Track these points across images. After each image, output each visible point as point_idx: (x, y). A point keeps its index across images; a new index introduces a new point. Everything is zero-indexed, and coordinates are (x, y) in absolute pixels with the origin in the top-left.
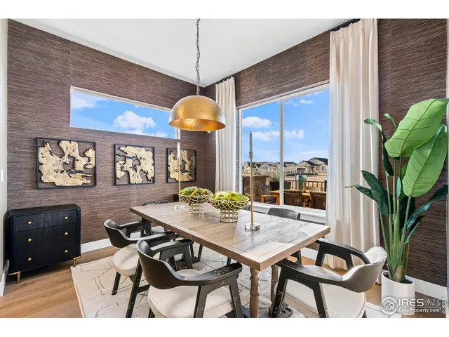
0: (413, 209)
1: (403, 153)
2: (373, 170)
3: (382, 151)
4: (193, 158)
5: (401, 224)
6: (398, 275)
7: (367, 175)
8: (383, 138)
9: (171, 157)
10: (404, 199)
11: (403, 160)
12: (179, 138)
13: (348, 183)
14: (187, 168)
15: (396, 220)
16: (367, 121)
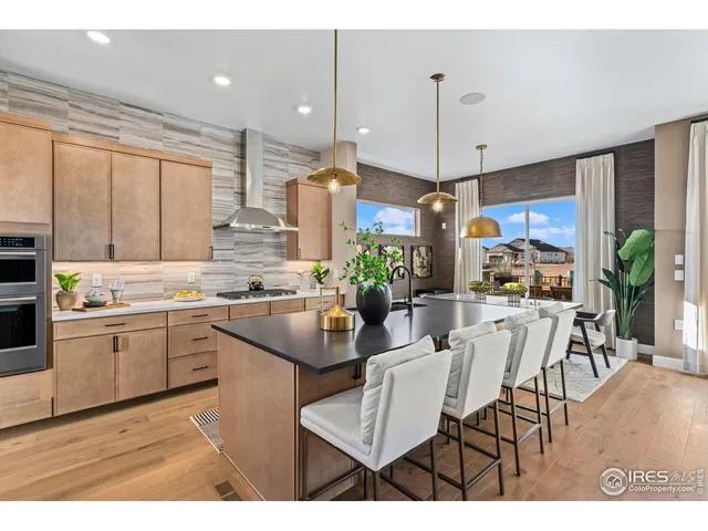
0: (636, 293)
1: (630, 258)
2: (611, 269)
3: (617, 256)
4: (430, 254)
5: (629, 305)
6: (626, 336)
7: (606, 272)
8: (618, 246)
9: (415, 253)
10: (630, 287)
11: (631, 261)
12: (419, 235)
13: (591, 277)
14: (425, 264)
15: (625, 302)
16: (606, 233)
